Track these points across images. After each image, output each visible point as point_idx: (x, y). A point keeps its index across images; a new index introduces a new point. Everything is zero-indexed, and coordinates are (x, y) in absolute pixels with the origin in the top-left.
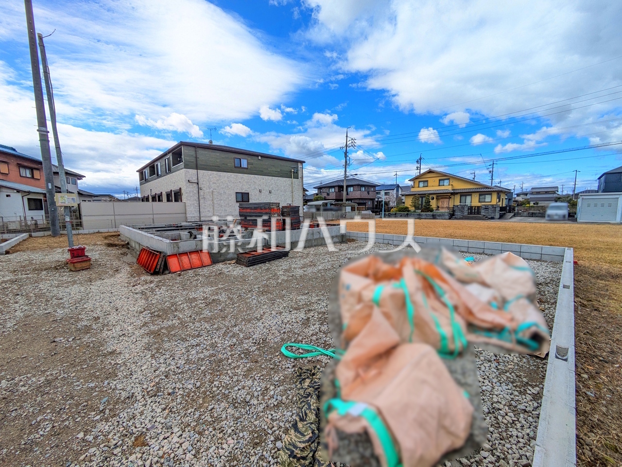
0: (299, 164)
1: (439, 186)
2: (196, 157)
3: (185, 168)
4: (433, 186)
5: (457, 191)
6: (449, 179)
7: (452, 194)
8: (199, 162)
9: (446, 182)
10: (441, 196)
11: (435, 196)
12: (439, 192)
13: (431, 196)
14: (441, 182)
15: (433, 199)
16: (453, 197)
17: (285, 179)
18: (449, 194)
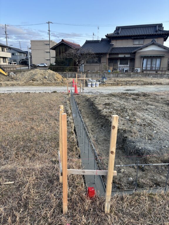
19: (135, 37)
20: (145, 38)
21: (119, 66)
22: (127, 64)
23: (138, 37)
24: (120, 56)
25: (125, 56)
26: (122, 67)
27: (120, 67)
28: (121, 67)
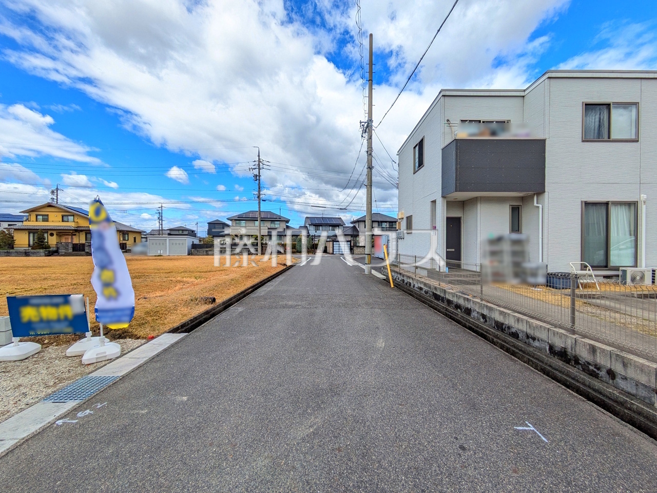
1: (63, 221)
4: (55, 221)
5: (83, 229)
6: (73, 216)
7: (76, 231)
9: (71, 218)
10: (61, 233)
11: (55, 233)
12: (60, 228)
13: (50, 232)
14: (65, 219)
15: (52, 235)
16: (77, 234)
18: (71, 231)
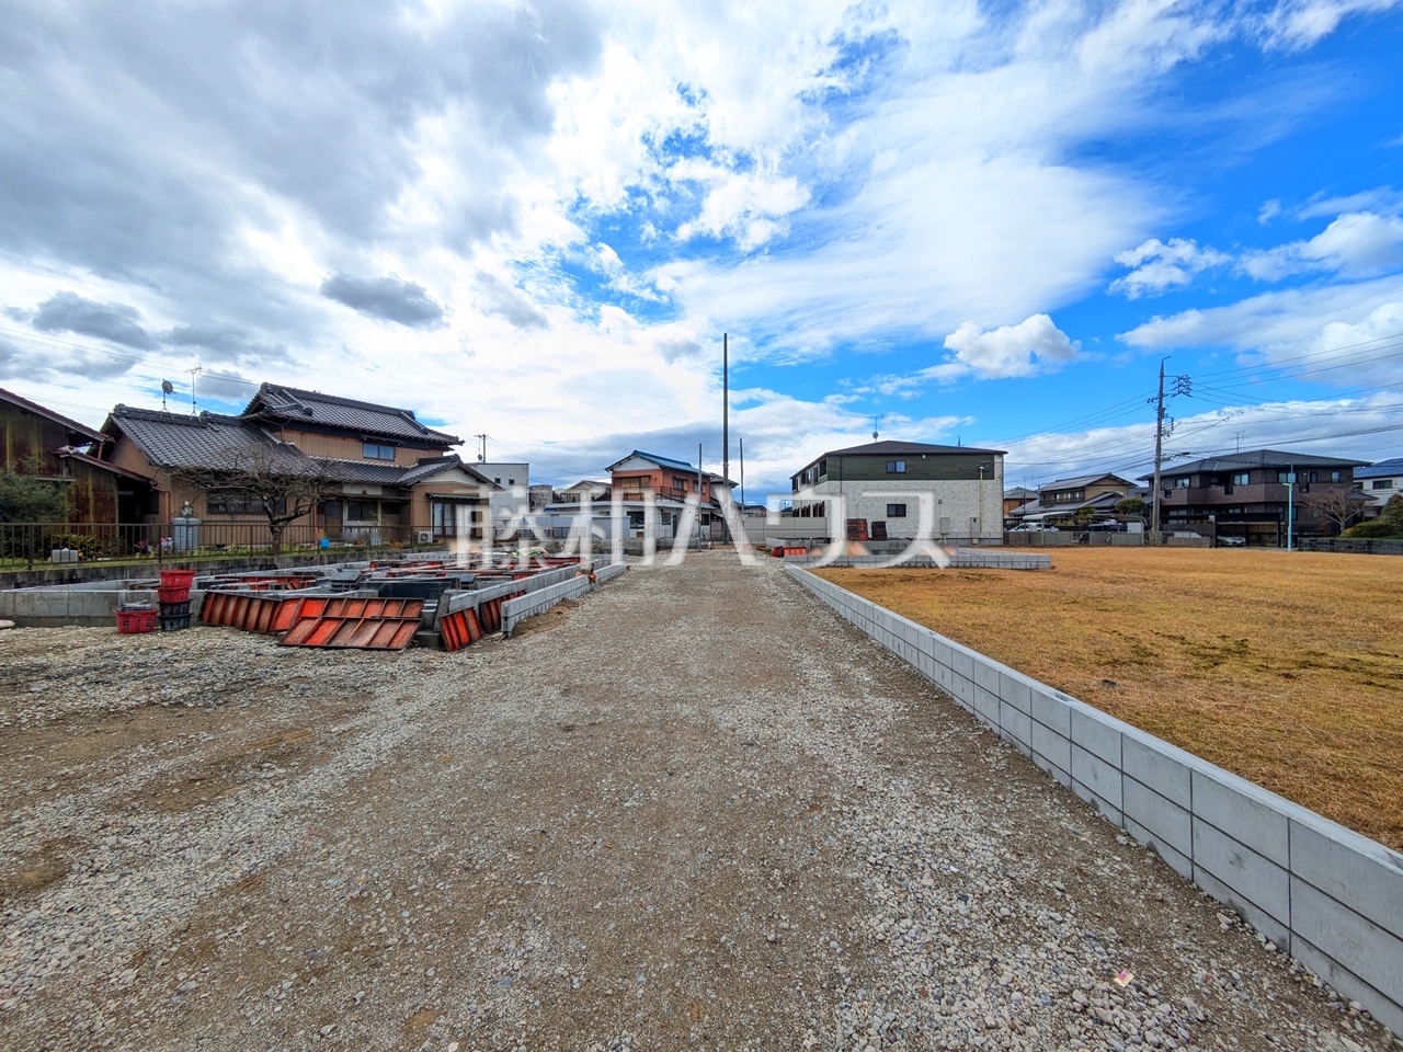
0: (996, 457)
2: (841, 467)
3: (829, 479)
8: (844, 472)
17: (967, 482)
19: (375, 438)
20: (401, 446)
21: (346, 523)
22: (376, 518)
23: (384, 440)
24: (347, 491)
25: (364, 492)
26: (359, 527)
27: (351, 527)
28: (354, 527)
